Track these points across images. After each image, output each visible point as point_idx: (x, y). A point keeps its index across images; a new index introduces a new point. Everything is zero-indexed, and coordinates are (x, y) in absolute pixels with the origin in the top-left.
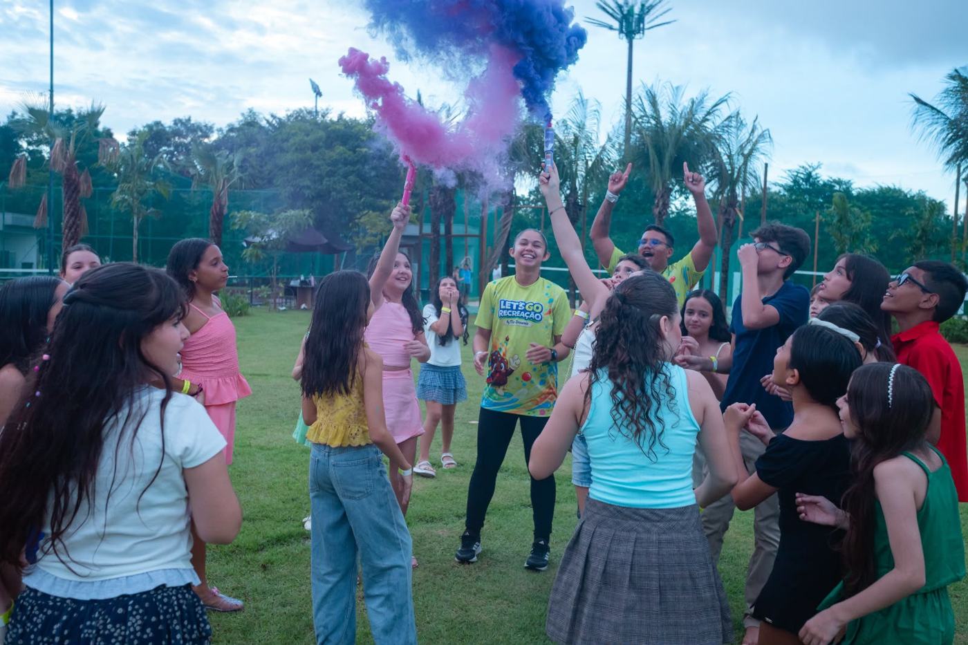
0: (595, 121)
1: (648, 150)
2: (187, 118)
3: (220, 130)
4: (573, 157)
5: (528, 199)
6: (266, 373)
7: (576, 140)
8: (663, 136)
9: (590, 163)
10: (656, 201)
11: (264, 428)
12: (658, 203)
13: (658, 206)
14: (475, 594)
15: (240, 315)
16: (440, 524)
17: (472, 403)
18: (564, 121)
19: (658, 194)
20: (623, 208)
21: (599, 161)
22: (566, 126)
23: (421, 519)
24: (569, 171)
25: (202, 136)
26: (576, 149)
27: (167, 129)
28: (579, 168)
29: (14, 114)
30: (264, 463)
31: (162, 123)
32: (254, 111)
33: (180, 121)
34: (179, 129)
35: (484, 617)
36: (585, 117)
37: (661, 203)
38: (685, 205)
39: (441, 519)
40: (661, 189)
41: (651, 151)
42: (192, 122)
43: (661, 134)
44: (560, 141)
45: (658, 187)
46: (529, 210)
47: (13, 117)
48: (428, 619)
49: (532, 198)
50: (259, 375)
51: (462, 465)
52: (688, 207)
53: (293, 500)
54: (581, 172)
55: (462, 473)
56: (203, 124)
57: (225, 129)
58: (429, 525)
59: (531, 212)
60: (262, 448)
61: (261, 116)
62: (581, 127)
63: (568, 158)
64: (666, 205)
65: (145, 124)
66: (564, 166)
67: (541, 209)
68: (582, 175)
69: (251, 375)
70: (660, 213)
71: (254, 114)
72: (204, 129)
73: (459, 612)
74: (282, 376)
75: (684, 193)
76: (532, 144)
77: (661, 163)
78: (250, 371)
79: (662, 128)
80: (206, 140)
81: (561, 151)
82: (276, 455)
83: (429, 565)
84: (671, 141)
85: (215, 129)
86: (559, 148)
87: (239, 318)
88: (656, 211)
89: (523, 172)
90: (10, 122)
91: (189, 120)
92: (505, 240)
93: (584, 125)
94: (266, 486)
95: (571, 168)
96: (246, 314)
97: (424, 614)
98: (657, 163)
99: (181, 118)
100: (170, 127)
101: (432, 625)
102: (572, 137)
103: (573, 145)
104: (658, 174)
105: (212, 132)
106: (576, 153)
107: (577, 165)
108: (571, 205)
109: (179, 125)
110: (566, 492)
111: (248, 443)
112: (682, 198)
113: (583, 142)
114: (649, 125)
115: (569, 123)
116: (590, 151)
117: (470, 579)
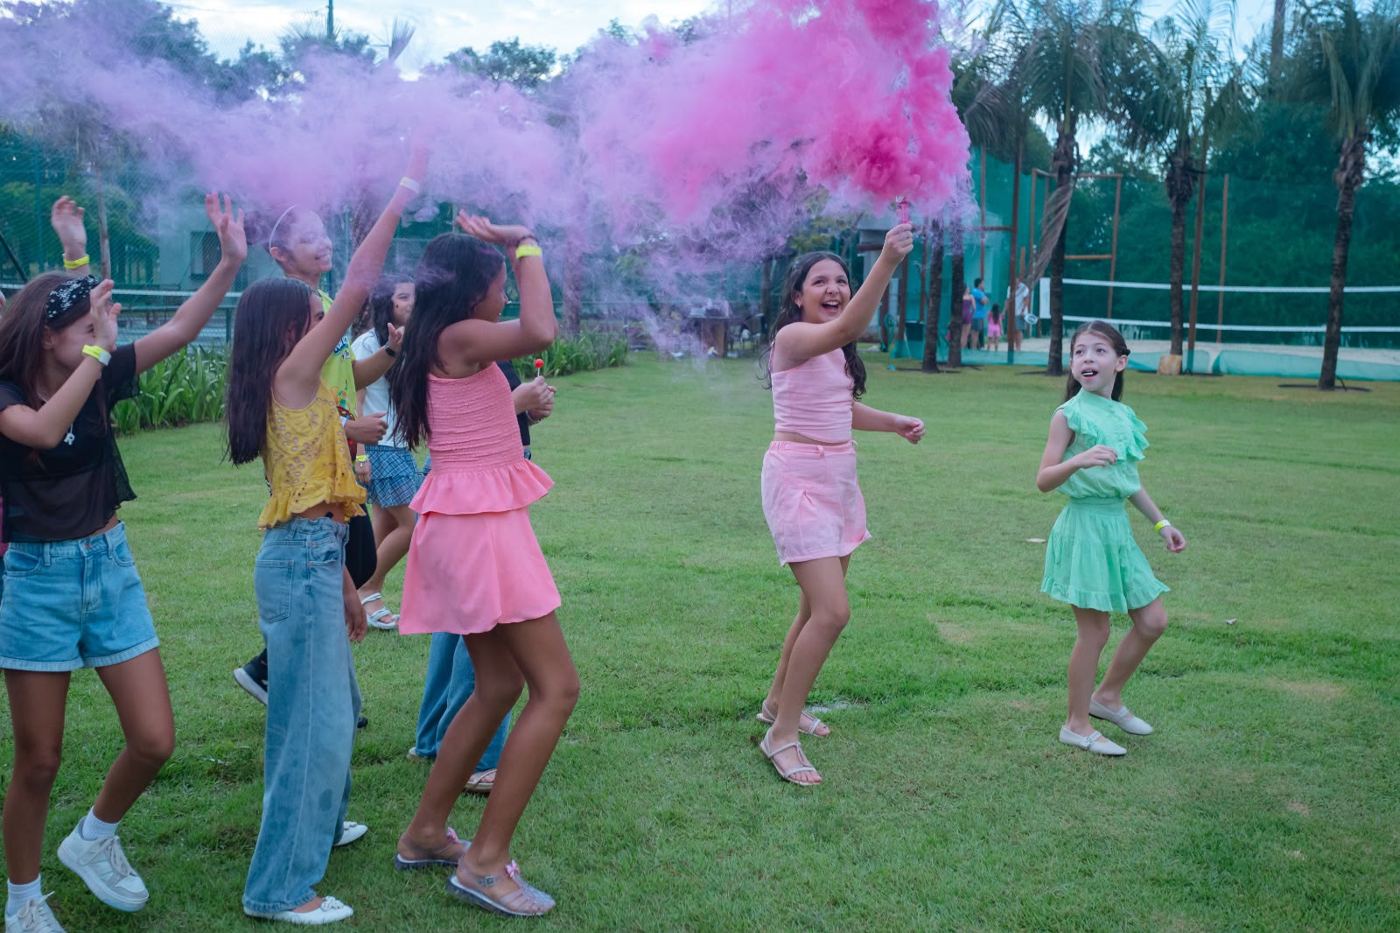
0: (1228, 17)
1: (1328, 61)
2: (512, 41)
3: (566, 58)
4: (1184, 84)
5: (1089, 163)
6: (677, 456)
7: (1191, 51)
8: (1359, 39)
9: (1215, 95)
10: (1342, 160)
11: (697, 541)
12: (1345, 163)
13: (1344, 168)
14: (1092, 798)
15: (615, 365)
16: (1015, 693)
17: (1025, 511)
18: (1169, 21)
19: (1345, 146)
20: (1268, 173)
21: (1231, 90)
22: (1172, 28)
23: (980, 685)
24: (1175, 109)
25: (535, 71)
26: (1189, 69)
27: (482, 60)
28: (1195, 104)
29: (250, 45)
30: (712, 592)
31: (475, 50)
32: (620, 23)
33: (502, 46)
34: (500, 60)
35: (1113, 832)
36: (1209, 11)
37: (1350, 163)
38: (1389, 164)
39: (1013, 687)
40: (1351, 135)
41: (1335, 67)
42: (521, 47)
43: (1354, 35)
44: (1159, 56)
45: (1346, 132)
46: (1091, 181)
47: (247, 50)
48: (1024, 828)
49: (1097, 158)
50: (669, 460)
51: (1028, 606)
52: (1394, 167)
53: (772, 647)
54: (1198, 112)
55: (1032, 619)
56: (539, 50)
57: (573, 57)
58: (995, 694)
59: (1093, 185)
60: (701, 571)
61: (630, 33)
62: (1201, 30)
63: (1174, 87)
64: (1360, 165)
65: (447, 55)
66: (1167, 101)
67: (1114, 179)
68: (1198, 117)
69: (655, 459)
70: (1348, 180)
71: (620, 29)
72: (539, 58)
73: (1072, 822)
74: (704, 462)
75: (1387, 142)
76: (1109, 64)
77: (1353, 86)
78: (652, 454)
79: (1358, 24)
80: (543, 77)
81: (1161, 76)
82: (729, 581)
83: (1008, 752)
84: (1375, 45)
85: (557, 57)
86: (1158, 69)
87: (613, 370)
88: (1341, 177)
89: (1092, 115)
90: (246, 60)
91: (516, 44)
92: (1058, 235)
93: (1205, 26)
94: (724, 626)
95: (1180, 104)
96: (623, 363)
97: (1017, 821)
98: (1345, 88)
99: (502, 41)
100: (485, 57)
101: (1033, 836)
102: (1183, 48)
103: (1183, 62)
104: (1346, 108)
105: (553, 62)
106: (1189, 76)
107: (1192, 98)
108: (1178, 171)
109: (500, 52)
110: (1215, 654)
111: (679, 562)
112: (1385, 152)
113: (1203, 55)
114: (1331, 19)
115: (1178, 23)
116: (1214, 72)
117: (1078, 775)
